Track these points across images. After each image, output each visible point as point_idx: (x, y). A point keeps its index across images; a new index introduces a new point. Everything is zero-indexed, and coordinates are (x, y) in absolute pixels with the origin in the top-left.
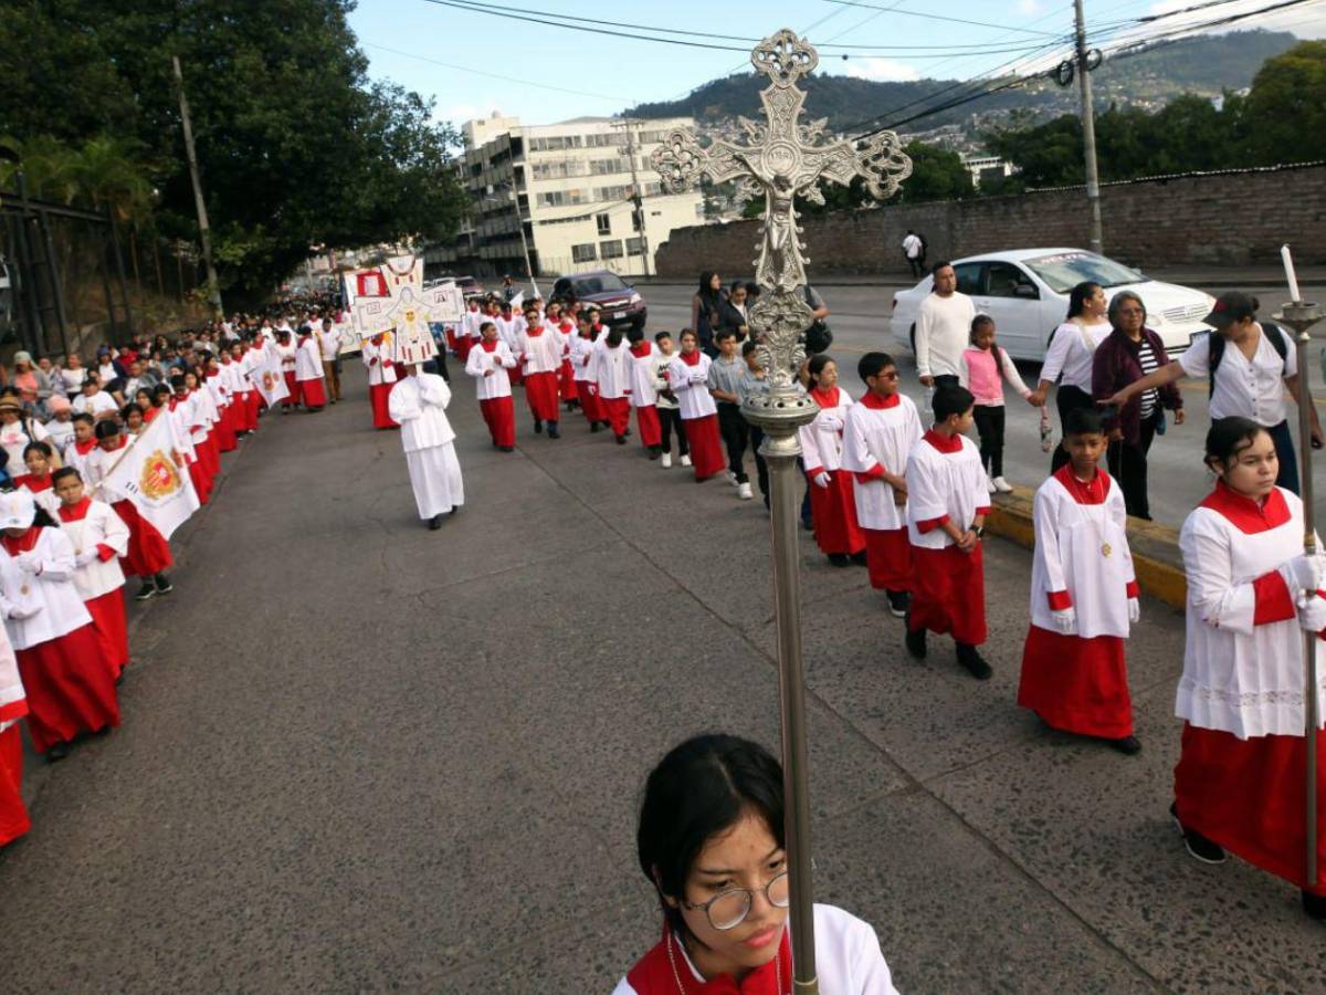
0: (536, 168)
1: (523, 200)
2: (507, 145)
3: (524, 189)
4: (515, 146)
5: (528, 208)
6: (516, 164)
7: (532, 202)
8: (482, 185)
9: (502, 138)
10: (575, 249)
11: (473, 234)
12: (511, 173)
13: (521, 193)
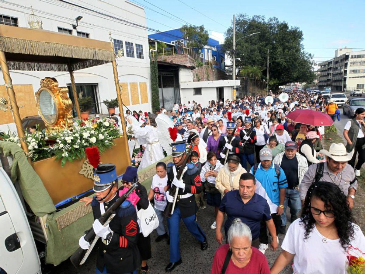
0: (351, 63)
1: (346, 72)
2: (345, 57)
3: (347, 68)
4: (347, 57)
5: (346, 74)
6: (346, 62)
7: (348, 72)
8: (337, 67)
9: (344, 55)
10: (358, 85)
11: (332, 79)
12: (344, 64)
13: (345, 70)
